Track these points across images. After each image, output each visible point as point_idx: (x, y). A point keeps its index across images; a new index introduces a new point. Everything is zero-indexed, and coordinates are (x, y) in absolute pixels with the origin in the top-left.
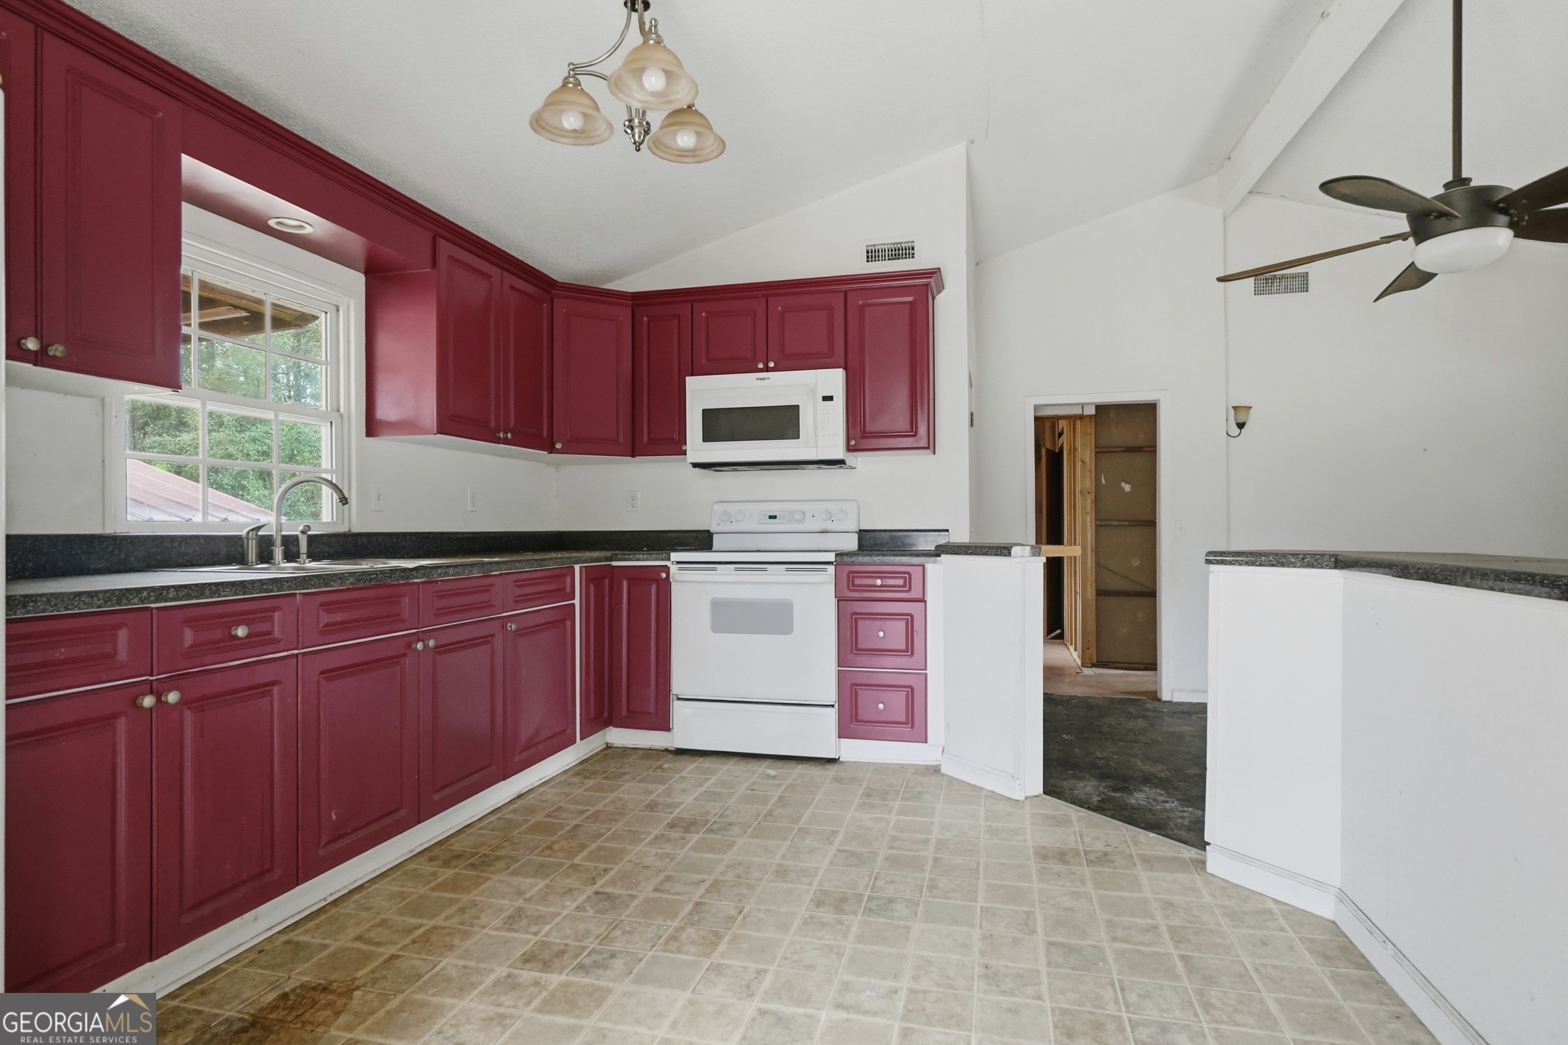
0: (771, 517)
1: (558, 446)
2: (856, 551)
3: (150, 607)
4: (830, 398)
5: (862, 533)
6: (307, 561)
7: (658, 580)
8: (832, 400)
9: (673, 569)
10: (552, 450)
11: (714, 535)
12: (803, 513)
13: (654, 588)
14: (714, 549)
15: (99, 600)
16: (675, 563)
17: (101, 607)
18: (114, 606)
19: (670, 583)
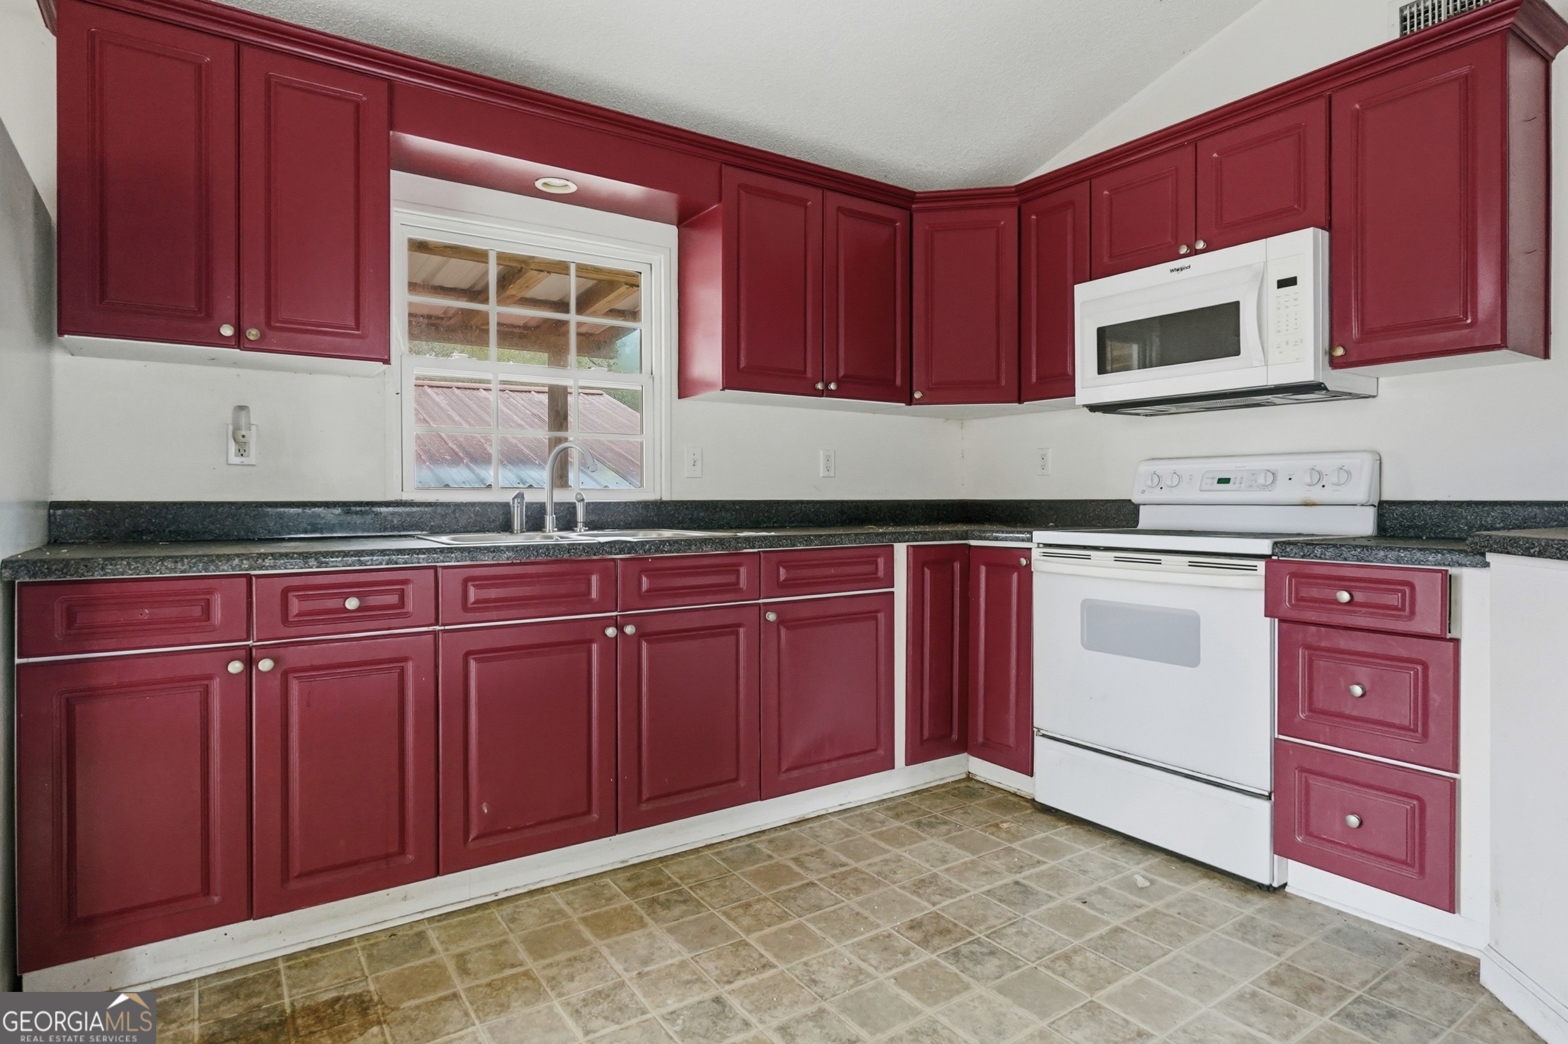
0: (1221, 481)
1: (917, 395)
2: (1368, 538)
3: (249, 574)
4: (1291, 282)
5: (1384, 508)
6: (582, 530)
7: (1017, 567)
8: (1295, 283)
9: (1036, 554)
10: (910, 401)
11: (1141, 507)
12: (1273, 474)
13: (1015, 576)
14: (1140, 526)
15: (183, 565)
16: (1041, 546)
17: (185, 572)
18: (201, 572)
19: (1032, 572)
